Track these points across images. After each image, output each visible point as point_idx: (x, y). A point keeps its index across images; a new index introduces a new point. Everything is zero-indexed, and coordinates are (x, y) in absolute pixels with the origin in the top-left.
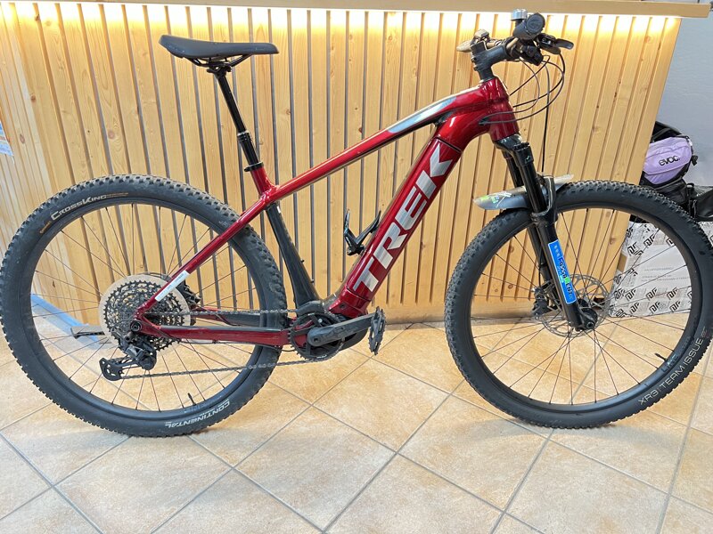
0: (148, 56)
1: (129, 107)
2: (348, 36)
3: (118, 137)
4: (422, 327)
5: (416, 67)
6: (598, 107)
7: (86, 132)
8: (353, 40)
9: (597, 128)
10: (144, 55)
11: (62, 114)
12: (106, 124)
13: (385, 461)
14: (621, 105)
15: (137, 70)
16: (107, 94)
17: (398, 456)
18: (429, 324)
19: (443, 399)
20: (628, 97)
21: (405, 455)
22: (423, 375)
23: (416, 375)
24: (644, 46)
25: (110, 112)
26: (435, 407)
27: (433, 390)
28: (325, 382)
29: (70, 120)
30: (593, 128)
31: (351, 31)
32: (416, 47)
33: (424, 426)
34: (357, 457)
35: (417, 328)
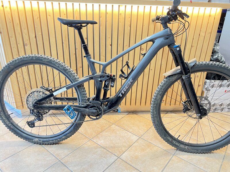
0: (39, 19)
1: (32, 36)
2: (106, 13)
3: (29, 45)
4: (133, 114)
5: (130, 24)
6: (193, 39)
7: (18, 43)
8: (108, 14)
10: (38, 18)
11: (10, 37)
12: (24, 41)
13: (114, 160)
14: (202, 38)
15: (35, 23)
16: (25, 31)
17: (119, 159)
18: (135, 113)
19: (137, 139)
20: (204, 36)
21: (122, 158)
22: (131, 130)
23: (129, 130)
24: (209, 18)
25: (26, 37)
26: (134, 142)
27: (134, 136)
28: (96, 132)
29: (13, 40)
30: (192, 46)
31: (107, 11)
32: (129, 17)
33: (129, 148)
34: (104, 159)
35: (131, 114)
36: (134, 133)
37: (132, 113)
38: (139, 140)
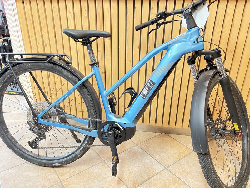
11: (30, 37)
12: (44, 41)
15: (55, 21)
16: (45, 30)
23: (154, 156)
25: (45, 37)
26: (156, 173)
27: (159, 165)
29: (33, 39)
35: (163, 135)
36: (160, 160)
38: (164, 171)
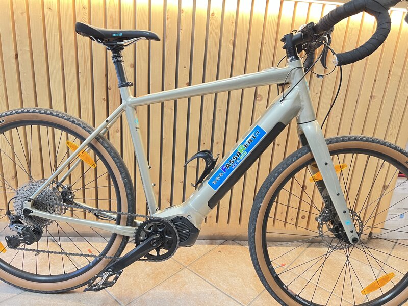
0: (25, 15)
1: (9, 53)
2: (180, 11)
4: (233, 244)
5: (232, 38)
6: (375, 81)
8: (183, 14)
9: (375, 97)
10: (22, 14)
14: (394, 80)
18: (239, 242)
20: (400, 74)
23: (220, 286)
30: (371, 97)
31: (183, 7)
32: (232, 23)
35: (229, 244)
36: (231, 293)
37: (231, 242)
